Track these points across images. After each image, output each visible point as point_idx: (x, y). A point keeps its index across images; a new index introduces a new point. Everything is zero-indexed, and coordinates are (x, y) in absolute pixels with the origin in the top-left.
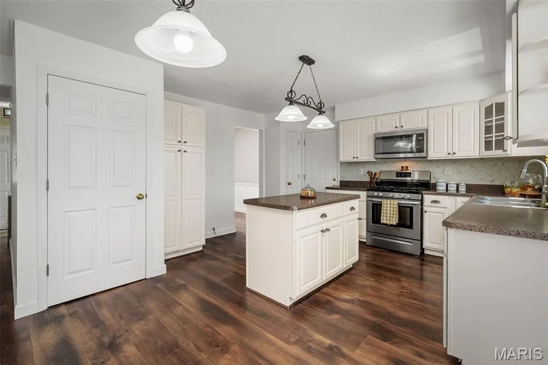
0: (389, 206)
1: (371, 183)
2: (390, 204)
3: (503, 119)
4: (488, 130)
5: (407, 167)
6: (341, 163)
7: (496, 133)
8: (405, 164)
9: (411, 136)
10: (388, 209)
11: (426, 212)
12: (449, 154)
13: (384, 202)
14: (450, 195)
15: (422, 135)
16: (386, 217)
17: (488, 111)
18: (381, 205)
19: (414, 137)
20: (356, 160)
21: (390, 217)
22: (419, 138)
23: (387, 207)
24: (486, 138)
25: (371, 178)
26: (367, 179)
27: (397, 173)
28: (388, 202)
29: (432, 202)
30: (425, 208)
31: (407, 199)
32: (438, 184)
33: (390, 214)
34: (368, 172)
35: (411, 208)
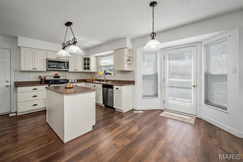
3: (89, 62)
4: (85, 64)
5: (57, 74)
7: (87, 65)
17: (85, 59)
24: (84, 66)
25: (41, 79)
27: (54, 76)
32: (69, 80)
34: (39, 76)
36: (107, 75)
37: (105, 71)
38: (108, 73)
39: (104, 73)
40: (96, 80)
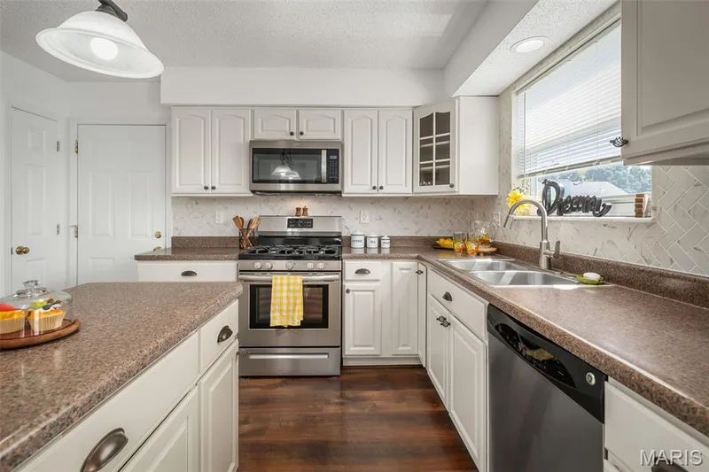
0: (285, 288)
1: (240, 239)
2: (289, 285)
3: (448, 138)
4: (425, 154)
5: (305, 210)
6: (173, 198)
7: (436, 159)
8: (302, 203)
9: (318, 152)
10: (285, 295)
11: (348, 291)
12: (374, 188)
13: (277, 280)
14: (384, 258)
15: (335, 152)
16: (281, 311)
17: (426, 125)
18: (271, 286)
19: (324, 153)
20: (210, 193)
21: (288, 311)
22: (331, 157)
23: (282, 291)
24: (421, 166)
25: (242, 230)
26: (232, 231)
27: (289, 220)
28: (285, 281)
29: (357, 272)
30: (347, 285)
31: (319, 270)
32: (354, 238)
33: (288, 304)
34: (236, 219)
35: (325, 288)
36: (567, 217)
37: (548, 185)
38: (570, 200)
39: (545, 196)
40: (493, 245)
